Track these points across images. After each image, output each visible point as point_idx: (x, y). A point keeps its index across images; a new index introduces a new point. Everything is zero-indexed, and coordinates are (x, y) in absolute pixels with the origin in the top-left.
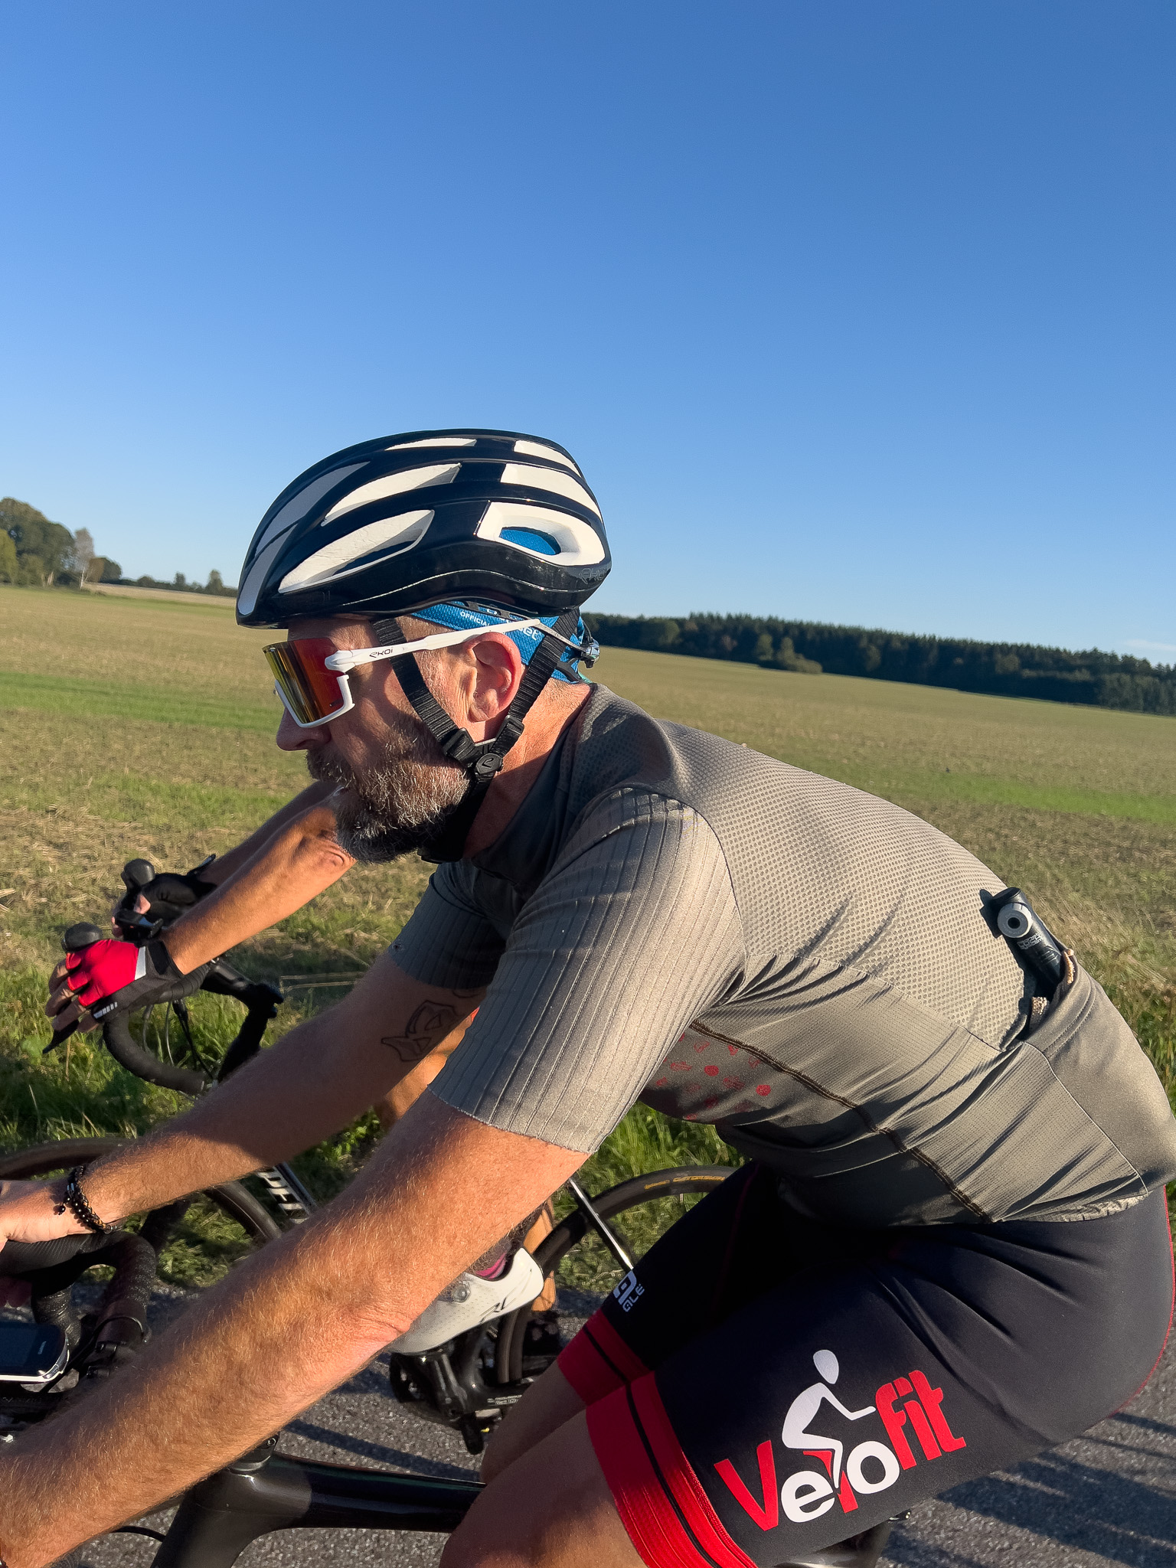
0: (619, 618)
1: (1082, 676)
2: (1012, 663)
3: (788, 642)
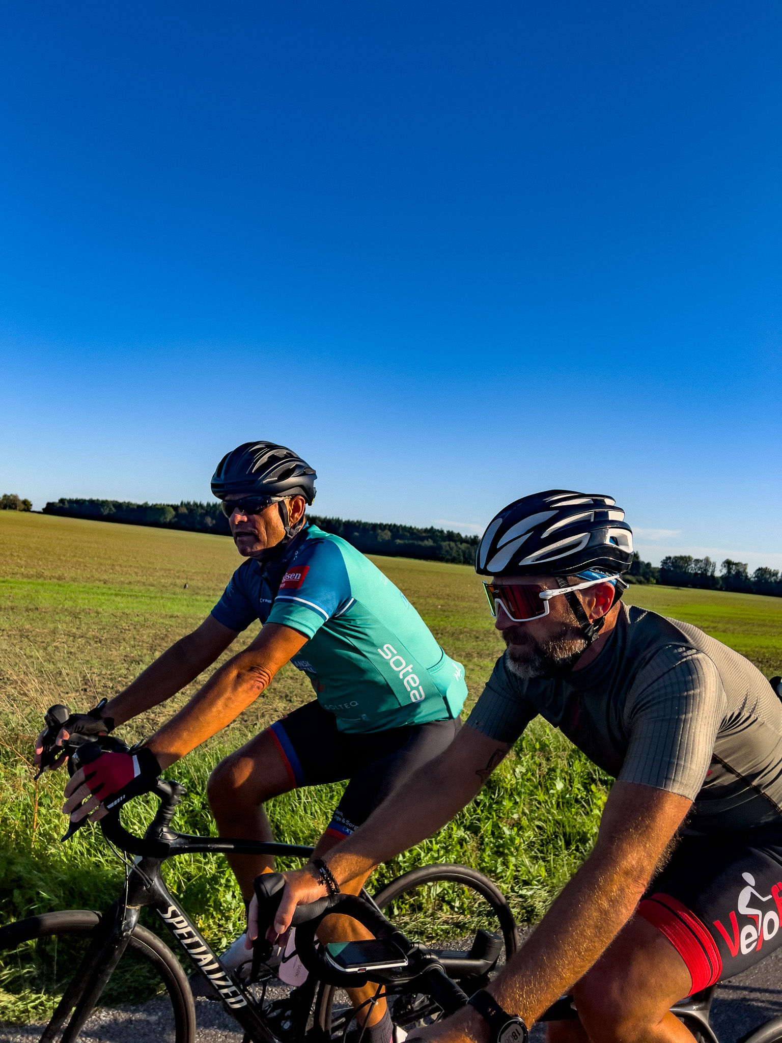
0: (129, 505)
1: (429, 543)
2: (387, 535)
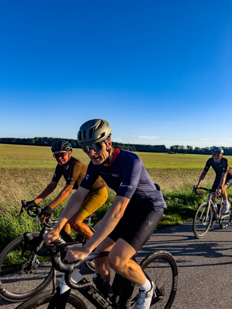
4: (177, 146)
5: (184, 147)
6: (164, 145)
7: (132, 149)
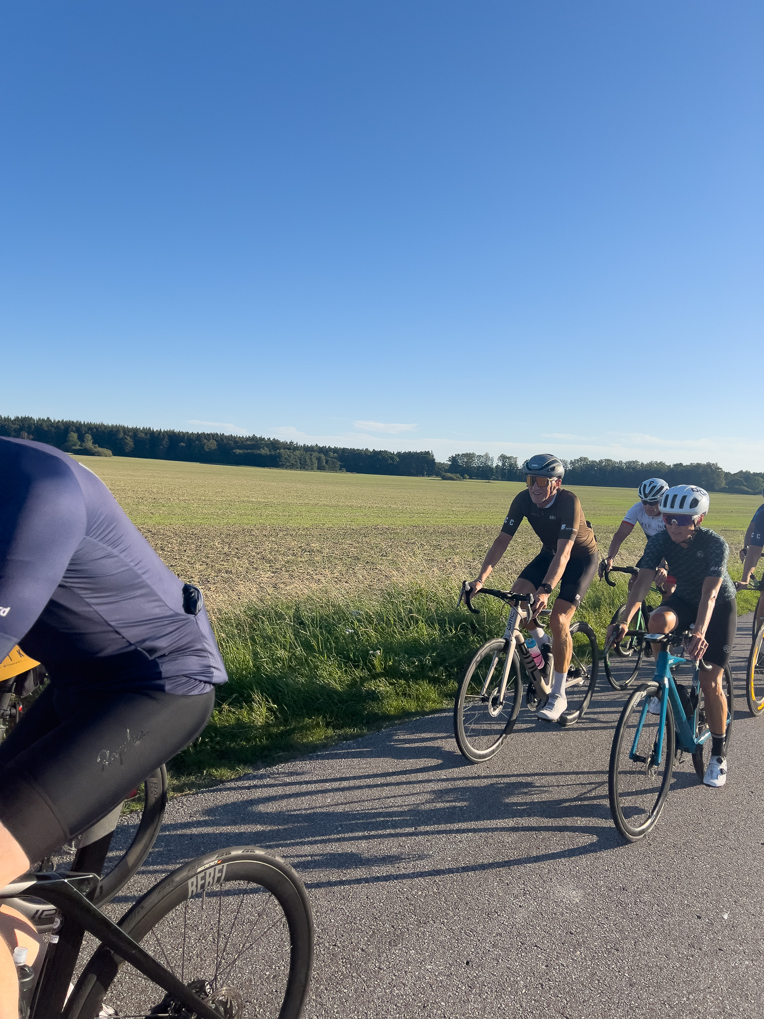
1: (265, 451)
2: (213, 445)
3: (89, 437)
4: (469, 456)
5: (492, 460)
6: (428, 453)
7: (327, 463)
